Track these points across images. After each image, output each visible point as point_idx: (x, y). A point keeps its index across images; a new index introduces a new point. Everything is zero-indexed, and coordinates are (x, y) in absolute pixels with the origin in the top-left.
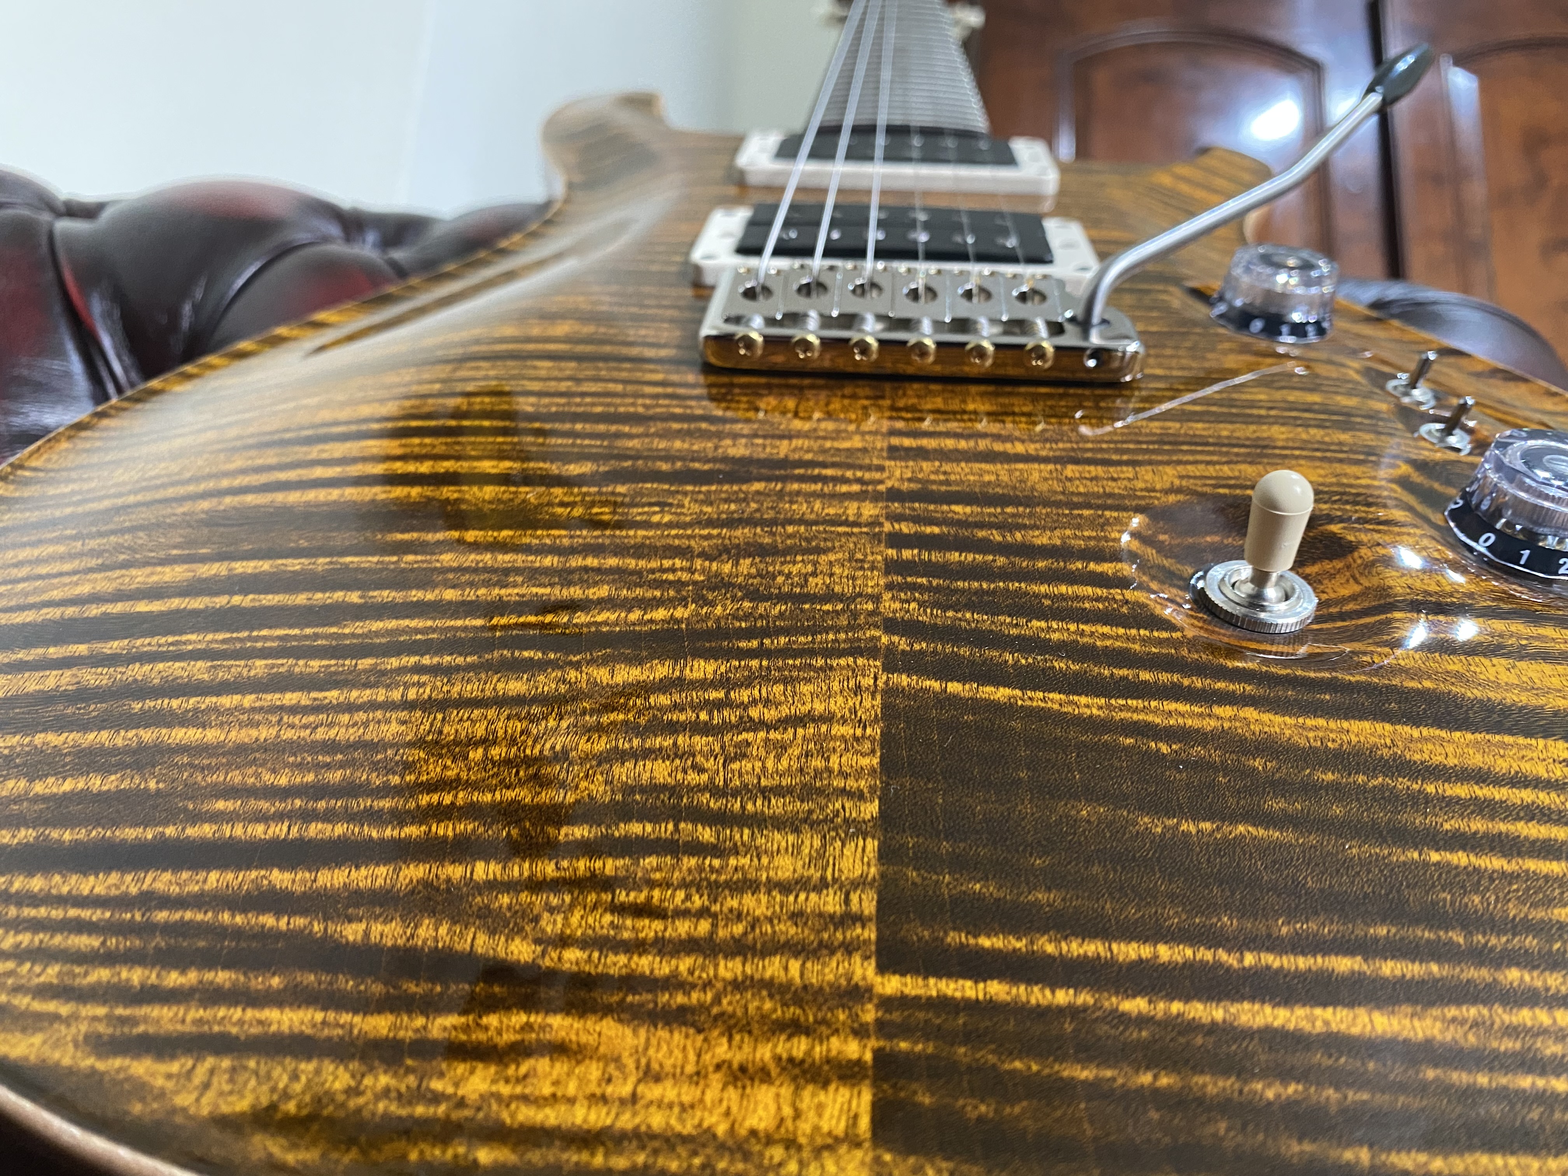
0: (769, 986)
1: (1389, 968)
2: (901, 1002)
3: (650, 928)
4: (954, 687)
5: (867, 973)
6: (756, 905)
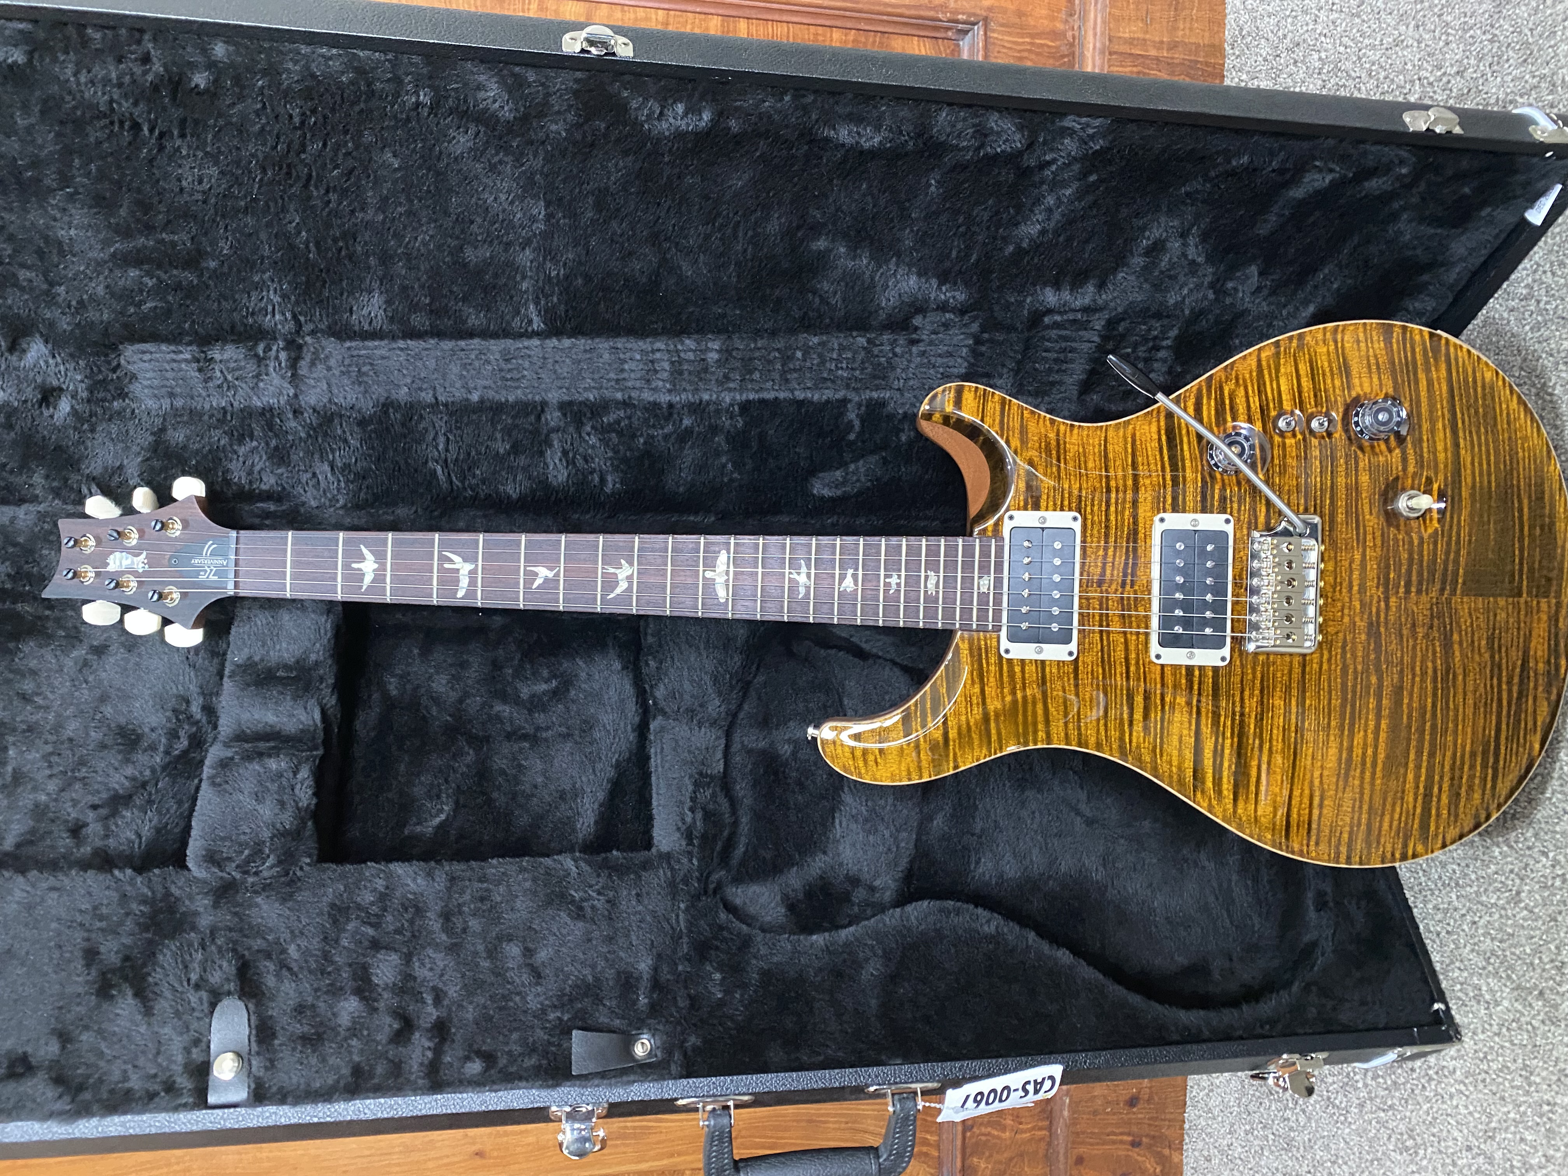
0: (1526, 616)
1: (1516, 505)
2: (1527, 594)
3: (1515, 640)
4: (1460, 581)
5: (1522, 600)
6: (1511, 620)
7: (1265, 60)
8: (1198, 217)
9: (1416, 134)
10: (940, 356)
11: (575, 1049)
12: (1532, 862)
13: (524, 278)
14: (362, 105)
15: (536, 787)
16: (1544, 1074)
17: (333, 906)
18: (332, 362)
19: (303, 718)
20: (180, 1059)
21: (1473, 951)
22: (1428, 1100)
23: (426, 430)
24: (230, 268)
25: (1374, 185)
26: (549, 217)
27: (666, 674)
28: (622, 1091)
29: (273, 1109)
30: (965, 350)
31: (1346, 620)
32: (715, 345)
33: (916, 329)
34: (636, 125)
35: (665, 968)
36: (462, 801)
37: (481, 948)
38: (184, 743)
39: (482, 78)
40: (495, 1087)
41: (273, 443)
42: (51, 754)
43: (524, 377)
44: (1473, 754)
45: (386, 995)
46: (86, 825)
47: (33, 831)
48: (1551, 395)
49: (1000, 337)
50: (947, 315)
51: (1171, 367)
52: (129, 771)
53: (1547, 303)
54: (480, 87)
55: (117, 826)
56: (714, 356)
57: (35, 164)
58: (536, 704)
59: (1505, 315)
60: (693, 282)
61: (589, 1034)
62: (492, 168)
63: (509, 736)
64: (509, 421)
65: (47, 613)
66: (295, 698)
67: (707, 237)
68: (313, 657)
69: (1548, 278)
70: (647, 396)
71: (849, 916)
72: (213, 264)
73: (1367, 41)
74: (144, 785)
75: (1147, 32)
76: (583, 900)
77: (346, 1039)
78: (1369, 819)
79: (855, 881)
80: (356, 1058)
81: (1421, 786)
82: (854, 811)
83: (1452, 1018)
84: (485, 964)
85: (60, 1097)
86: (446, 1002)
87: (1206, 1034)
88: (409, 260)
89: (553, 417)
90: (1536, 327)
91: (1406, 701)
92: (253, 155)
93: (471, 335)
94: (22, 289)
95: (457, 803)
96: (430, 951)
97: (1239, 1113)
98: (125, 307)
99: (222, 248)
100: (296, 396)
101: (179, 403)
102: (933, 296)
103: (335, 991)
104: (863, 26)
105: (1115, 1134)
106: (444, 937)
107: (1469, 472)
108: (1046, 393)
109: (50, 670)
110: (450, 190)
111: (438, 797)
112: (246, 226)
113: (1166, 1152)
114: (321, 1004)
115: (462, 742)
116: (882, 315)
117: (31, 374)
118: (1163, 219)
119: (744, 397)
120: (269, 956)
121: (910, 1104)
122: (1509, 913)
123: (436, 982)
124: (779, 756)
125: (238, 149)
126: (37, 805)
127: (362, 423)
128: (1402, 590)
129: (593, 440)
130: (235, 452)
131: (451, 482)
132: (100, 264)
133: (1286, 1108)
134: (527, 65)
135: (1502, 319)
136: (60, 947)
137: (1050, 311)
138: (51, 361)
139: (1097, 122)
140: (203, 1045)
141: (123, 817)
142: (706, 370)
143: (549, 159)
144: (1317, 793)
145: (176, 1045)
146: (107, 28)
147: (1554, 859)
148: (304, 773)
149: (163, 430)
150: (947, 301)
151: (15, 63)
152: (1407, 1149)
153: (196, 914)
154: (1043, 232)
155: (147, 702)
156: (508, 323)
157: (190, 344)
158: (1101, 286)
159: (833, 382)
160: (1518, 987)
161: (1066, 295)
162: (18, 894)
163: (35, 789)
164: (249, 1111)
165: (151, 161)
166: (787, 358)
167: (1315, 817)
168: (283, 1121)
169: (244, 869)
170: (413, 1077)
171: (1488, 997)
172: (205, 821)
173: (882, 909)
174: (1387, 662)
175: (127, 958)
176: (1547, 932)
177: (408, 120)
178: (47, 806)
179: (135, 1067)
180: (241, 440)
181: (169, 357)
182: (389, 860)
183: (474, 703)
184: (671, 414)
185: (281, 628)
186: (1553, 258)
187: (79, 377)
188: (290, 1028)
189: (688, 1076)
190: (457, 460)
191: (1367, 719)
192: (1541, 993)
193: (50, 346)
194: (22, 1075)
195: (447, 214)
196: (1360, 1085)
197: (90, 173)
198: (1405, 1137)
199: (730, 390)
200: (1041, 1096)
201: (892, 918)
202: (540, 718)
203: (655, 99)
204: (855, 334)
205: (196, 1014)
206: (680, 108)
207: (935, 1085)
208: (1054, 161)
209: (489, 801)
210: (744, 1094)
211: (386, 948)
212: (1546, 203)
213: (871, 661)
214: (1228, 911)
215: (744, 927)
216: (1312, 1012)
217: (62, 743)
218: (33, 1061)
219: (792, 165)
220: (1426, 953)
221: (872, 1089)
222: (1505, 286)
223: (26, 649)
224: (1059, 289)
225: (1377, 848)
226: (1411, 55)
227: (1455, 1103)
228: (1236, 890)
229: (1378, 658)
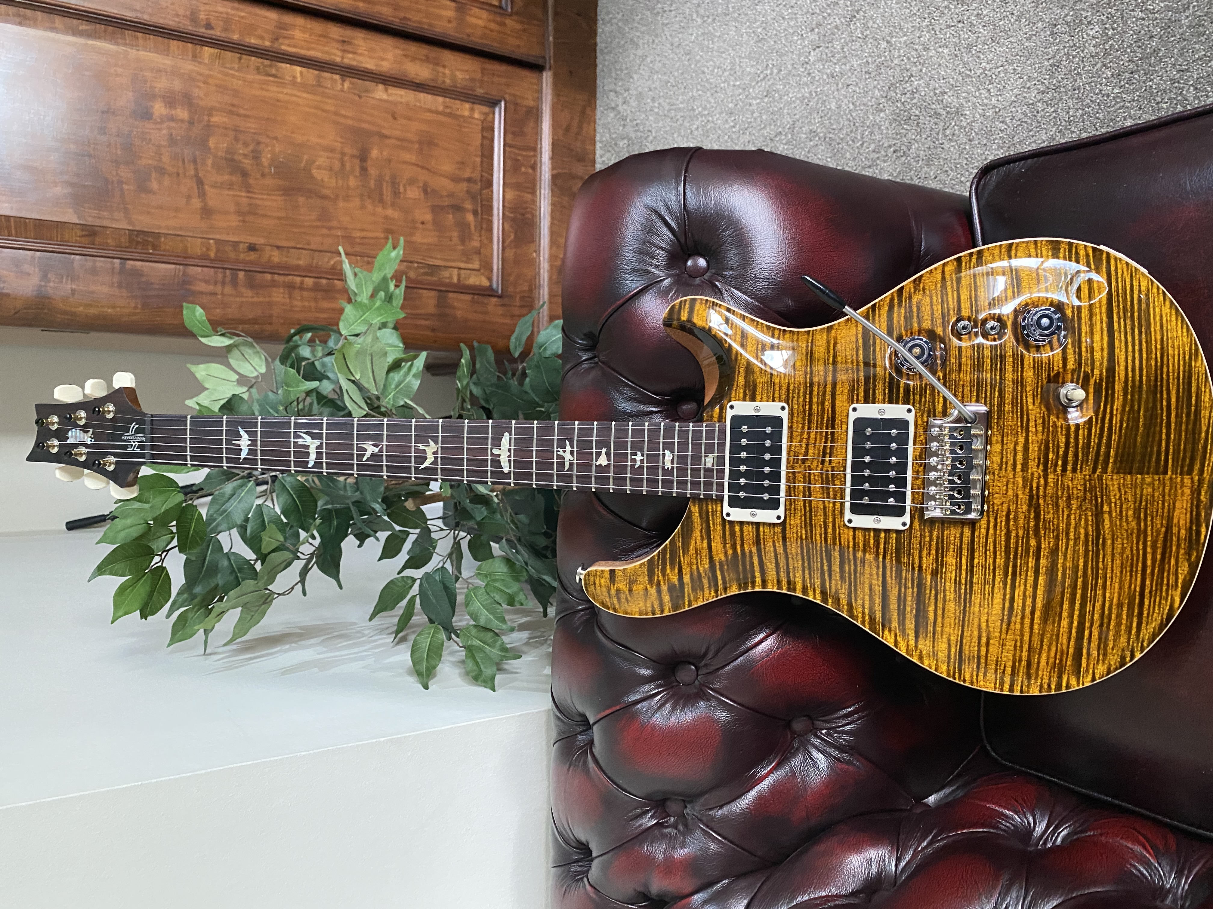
0: (1170, 490)
1: (1165, 396)
2: (1172, 472)
3: (1160, 510)
4: (1111, 461)
5: (1168, 477)
6: (1156, 494)
31: (1010, 493)
44: (1120, 605)
78: (1029, 656)
81: (1074, 630)
91: (1061, 561)
107: (1122, 368)
128: (1059, 469)
144: (984, 634)
167: (983, 652)
174: (1045, 528)
191: (1027, 575)
225: (1036, 678)
229: (1037, 525)
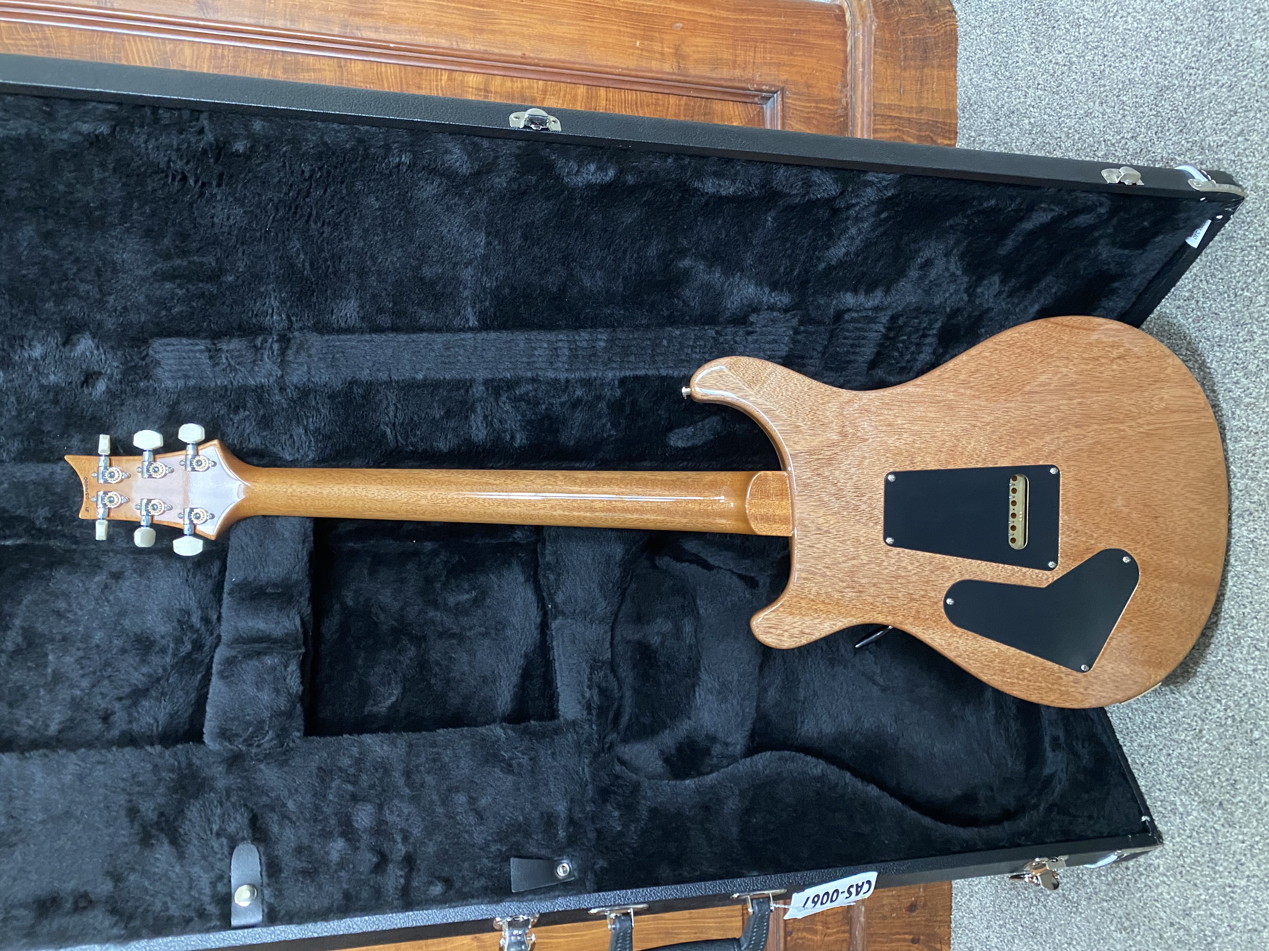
7: (988, 122)
8: (958, 242)
9: (1111, 185)
10: (768, 343)
11: (513, 872)
12: (1210, 708)
13: (465, 288)
14: (358, 164)
15: (464, 674)
16: (1225, 864)
17: (320, 768)
18: (313, 351)
19: (287, 624)
20: (208, 891)
21: (1169, 776)
22: (1140, 890)
23: (381, 401)
24: (243, 282)
25: (1083, 220)
26: (489, 243)
27: (563, 584)
28: (549, 904)
29: (282, 928)
30: (786, 338)
32: (602, 337)
33: (752, 323)
34: (558, 178)
35: (577, 808)
36: (407, 686)
37: (435, 798)
38: (188, 647)
39: (450, 145)
40: (454, 904)
41: (261, 412)
42: (82, 658)
43: (458, 361)
45: (365, 836)
46: (113, 713)
47: (72, 720)
48: (1209, 368)
49: (811, 328)
50: (775, 314)
51: (935, 350)
52: (145, 669)
53: (1204, 303)
54: (447, 152)
55: (138, 712)
56: (603, 344)
57: (103, 205)
58: (459, 611)
59: (1174, 311)
60: (591, 291)
61: (523, 860)
62: (449, 208)
63: (441, 635)
64: (445, 394)
65: (74, 547)
66: (280, 610)
67: (603, 259)
68: (295, 576)
69: (1204, 286)
70: (551, 374)
71: (710, 765)
72: (230, 279)
73: (1064, 112)
74: (158, 680)
75: (900, 100)
76: (511, 759)
77: (336, 871)
79: (713, 739)
80: (345, 886)
82: (709, 686)
83: (1155, 827)
84: (440, 810)
85: (116, 924)
86: (412, 840)
87: (980, 845)
88: (380, 275)
89: (479, 390)
90: (1197, 320)
92: (271, 200)
93: (421, 330)
94: (81, 298)
95: (404, 688)
96: (396, 802)
97: (995, 912)
98: (159, 312)
99: (239, 267)
100: (282, 376)
101: (192, 383)
102: (765, 300)
103: (326, 835)
104: (692, 93)
105: (898, 933)
106: (407, 790)
108: (843, 369)
109: (78, 592)
110: (415, 225)
111: (389, 684)
112: (259, 250)
113: (938, 946)
114: (316, 846)
115: (405, 641)
116: (728, 313)
117: (79, 362)
118: (932, 245)
119: (622, 374)
120: (273, 809)
121: (765, 907)
122: (1195, 746)
123: (403, 825)
124: (651, 645)
125: (259, 195)
126: (73, 699)
127: (332, 397)
129: (508, 407)
130: (231, 420)
131: (397, 441)
132: (144, 279)
133: (1031, 904)
134: (483, 137)
135: (1172, 314)
136: (108, 807)
137: (849, 310)
138: (95, 352)
139: (890, 177)
140: (226, 881)
141: (144, 706)
142: (594, 355)
143: (492, 202)
145: (204, 880)
146: (174, 109)
147: (1226, 705)
148: (293, 667)
149: (177, 403)
150: (775, 304)
151: (102, 133)
152: (1125, 929)
153: (213, 778)
154: (847, 254)
155: (156, 616)
156: (451, 321)
157: (204, 338)
158: (887, 291)
159: (688, 361)
160: (1204, 801)
161: (862, 298)
162: (71, 768)
163: (72, 686)
164: (265, 930)
165: (191, 204)
166: (656, 345)
168: (291, 937)
169: (248, 742)
170: (390, 899)
171: (1181, 810)
172: (217, 706)
173: (733, 759)
175: (162, 814)
176: (1223, 758)
177: (391, 174)
178: (82, 699)
179: (173, 899)
180: (236, 410)
181: (187, 348)
182: (360, 733)
183: (412, 612)
184: (567, 387)
185: (268, 555)
186: (1207, 271)
187: (115, 364)
188: (293, 864)
189: (599, 890)
190: (402, 424)
192: (1221, 804)
193: (96, 340)
194: (85, 908)
195: (411, 241)
196: (1088, 883)
197: (144, 213)
198: (1124, 920)
199: (613, 369)
200: (861, 896)
201: (744, 765)
202: (464, 621)
203: (575, 161)
204: (706, 327)
205: (219, 856)
206: (592, 167)
207: (783, 891)
208: (858, 203)
209: (429, 686)
210: (642, 903)
211: (363, 801)
212: (1201, 233)
213: (715, 571)
214: (988, 754)
215: (634, 776)
216: (1055, 827)
217: (91, 649)
218: (92, 897)
219: (670, 207)
220: (1134, 780)
221: (736, 896)
222: (1173, 290)
223: (58, 576)
224: (856, 294)
226: (1097, 123)
227: (1160, 891)
228: (993, 738)
